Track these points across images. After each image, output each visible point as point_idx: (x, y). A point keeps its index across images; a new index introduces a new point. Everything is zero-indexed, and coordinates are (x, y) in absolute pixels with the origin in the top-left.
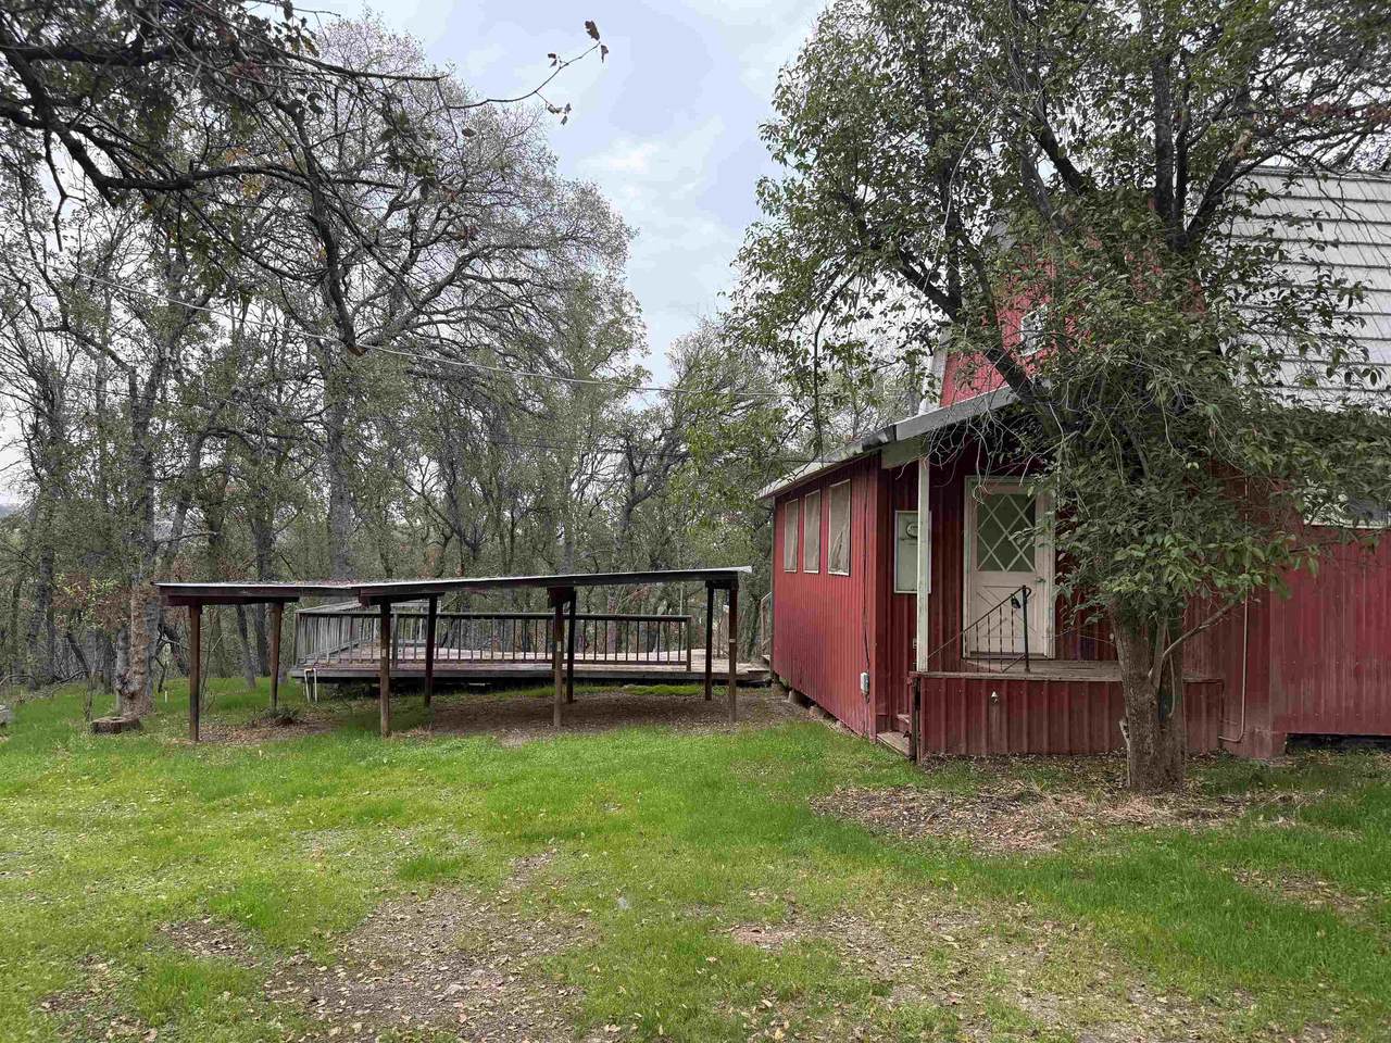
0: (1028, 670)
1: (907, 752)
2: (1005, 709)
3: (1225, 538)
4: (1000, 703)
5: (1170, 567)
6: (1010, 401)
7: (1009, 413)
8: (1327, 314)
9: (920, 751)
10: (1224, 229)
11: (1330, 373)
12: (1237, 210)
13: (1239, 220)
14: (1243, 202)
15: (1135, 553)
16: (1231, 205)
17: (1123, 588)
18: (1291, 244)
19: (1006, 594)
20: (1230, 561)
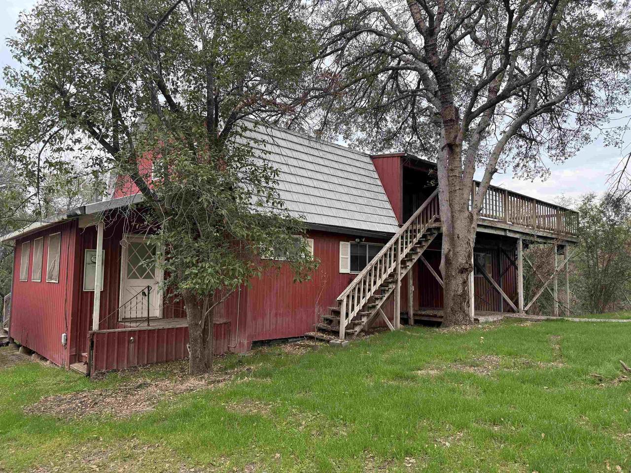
0: (149, 325)
1: (85, 372)
2: (137, 344)
3: (229, 264)
4: (134, 342)
5: (208, 277)
6: (142, 200)
7: (142, 206)
8: (267, 179)
9: (92, 370)
10: (232, 139)
11: (267, 201)
12: (237, 133)
13: (238, 137)
14: (239, 130)
15: (194, 271)
16: (235, 130)
17: (188, 286)
18: (255, 150)
19: (139, 290)
20: (231, 273)
